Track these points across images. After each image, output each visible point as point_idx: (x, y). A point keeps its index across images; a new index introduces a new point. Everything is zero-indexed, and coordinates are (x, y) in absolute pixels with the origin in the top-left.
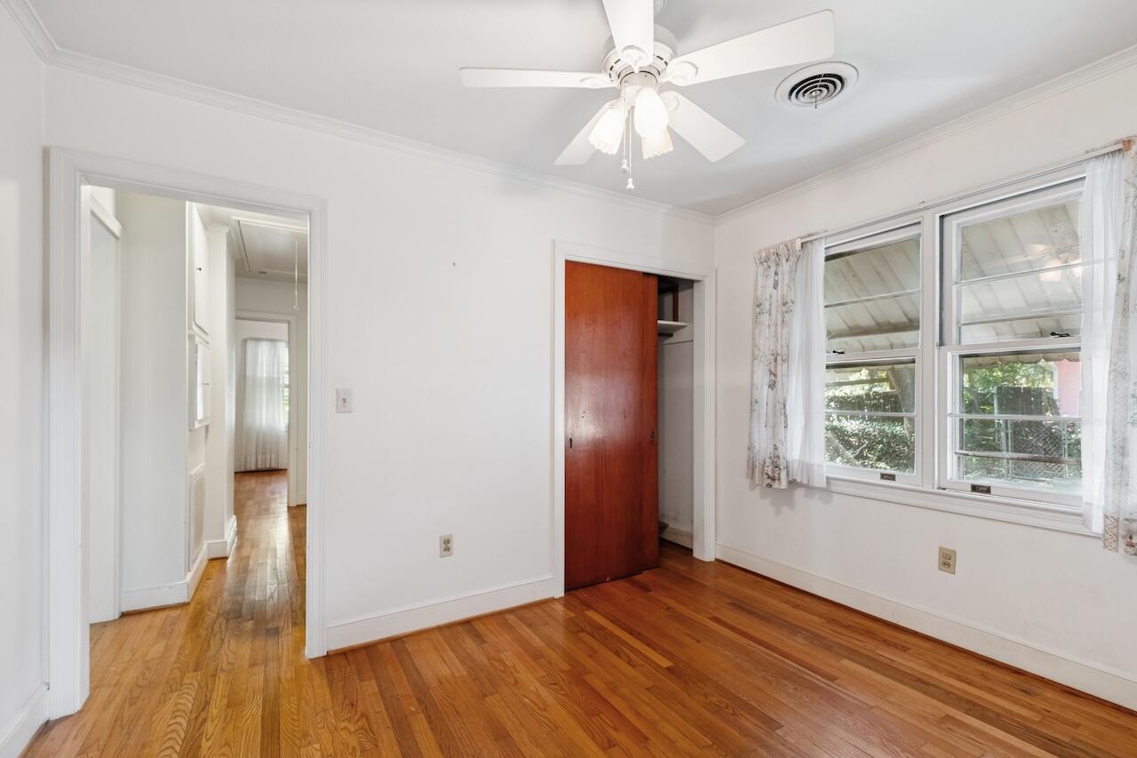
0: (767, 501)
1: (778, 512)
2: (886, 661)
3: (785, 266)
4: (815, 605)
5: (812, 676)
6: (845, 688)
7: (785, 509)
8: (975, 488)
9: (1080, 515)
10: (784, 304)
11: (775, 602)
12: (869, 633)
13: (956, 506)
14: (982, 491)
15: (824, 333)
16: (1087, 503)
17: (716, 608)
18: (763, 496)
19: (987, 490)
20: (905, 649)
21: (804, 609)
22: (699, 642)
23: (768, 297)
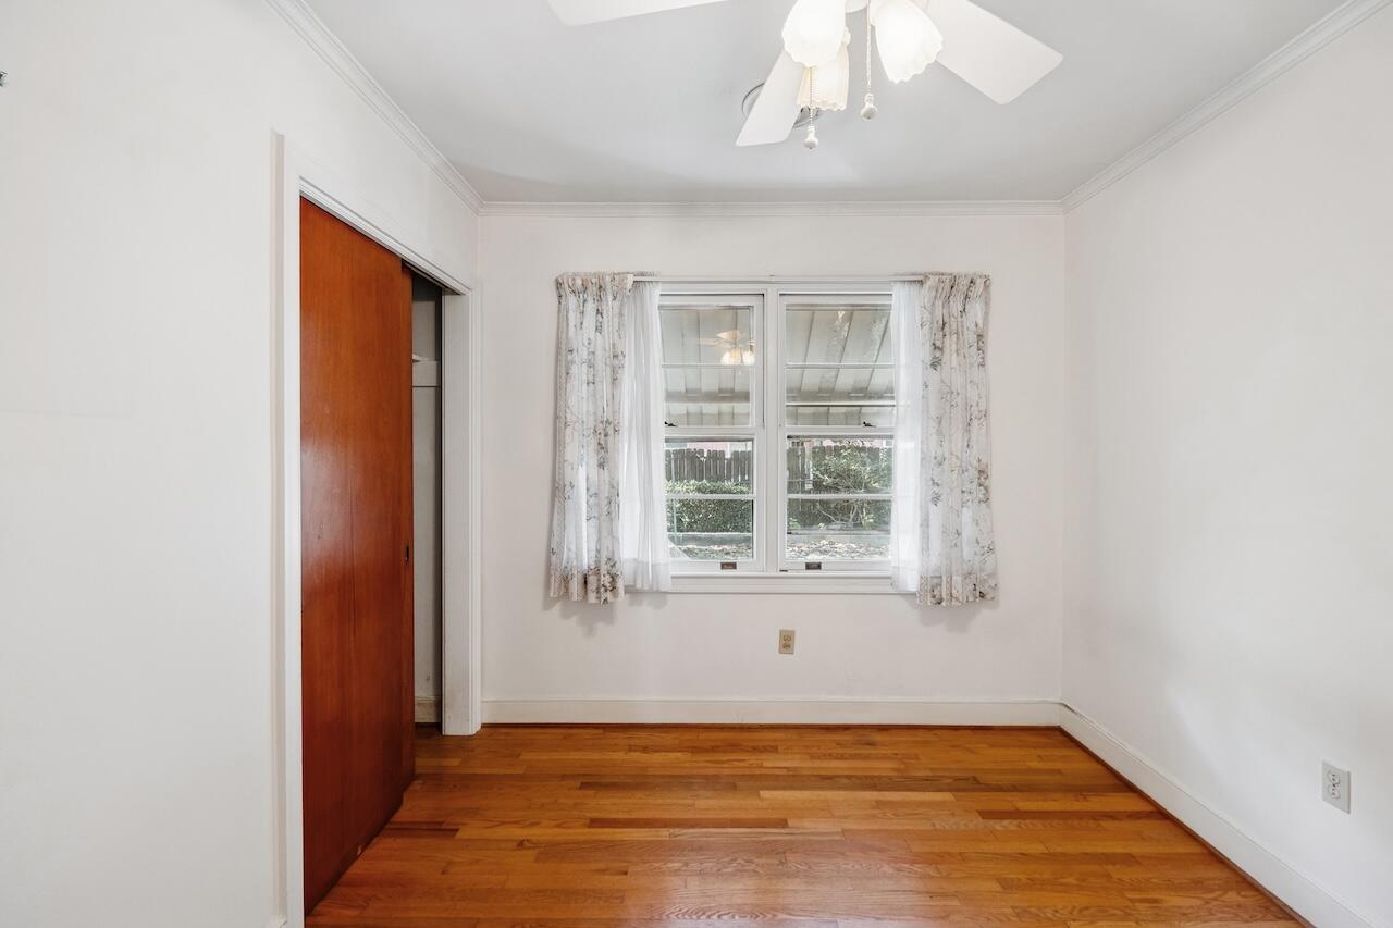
0: (574, 619)
1: (590, 632)
2: (784, 772)
3: (610, 306)
4: (657, 738)
5: (766, 834)
6: (798, 828)
7: (600, 626)
8: (809, 566)
9: (889, 578)
10: (615, 356)
11: (619, 756)
12: (734, 747)
13: (799, 586)
14: (814, 568)
15: (662, 395)
16: (894, 567)
17: (576, 804)
18: (565, 615)
19: (819, 566)
20: (774, 749)
21: (657, 750)
22: (626, 873)
23: (586, 342)
